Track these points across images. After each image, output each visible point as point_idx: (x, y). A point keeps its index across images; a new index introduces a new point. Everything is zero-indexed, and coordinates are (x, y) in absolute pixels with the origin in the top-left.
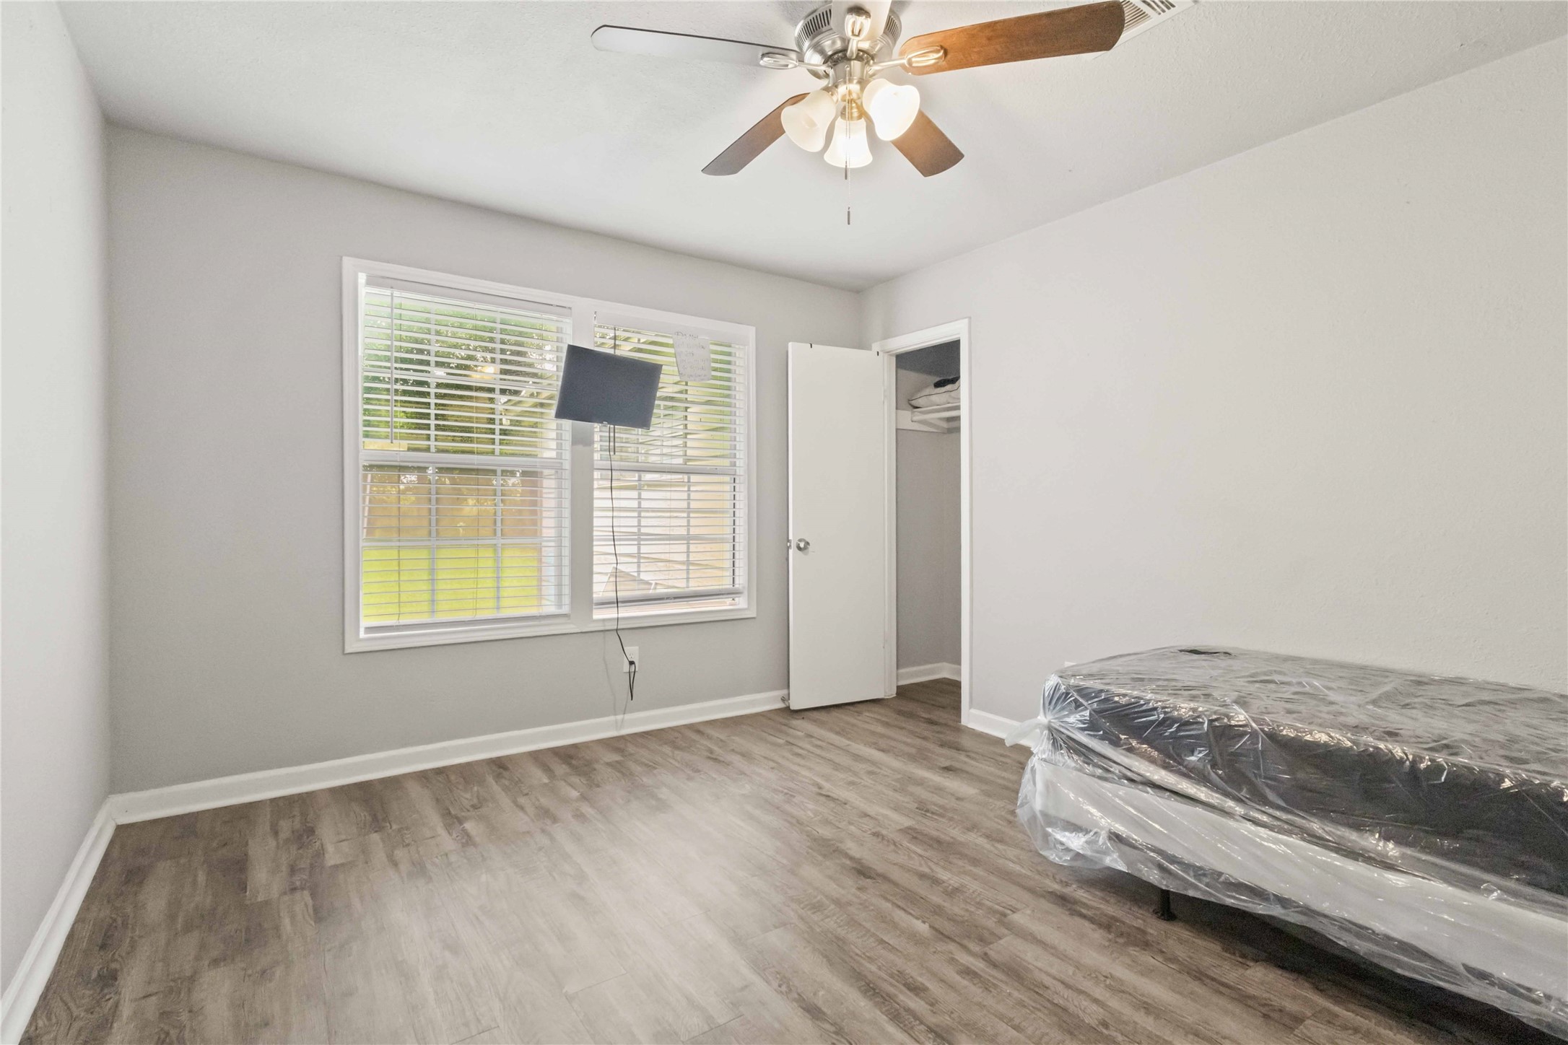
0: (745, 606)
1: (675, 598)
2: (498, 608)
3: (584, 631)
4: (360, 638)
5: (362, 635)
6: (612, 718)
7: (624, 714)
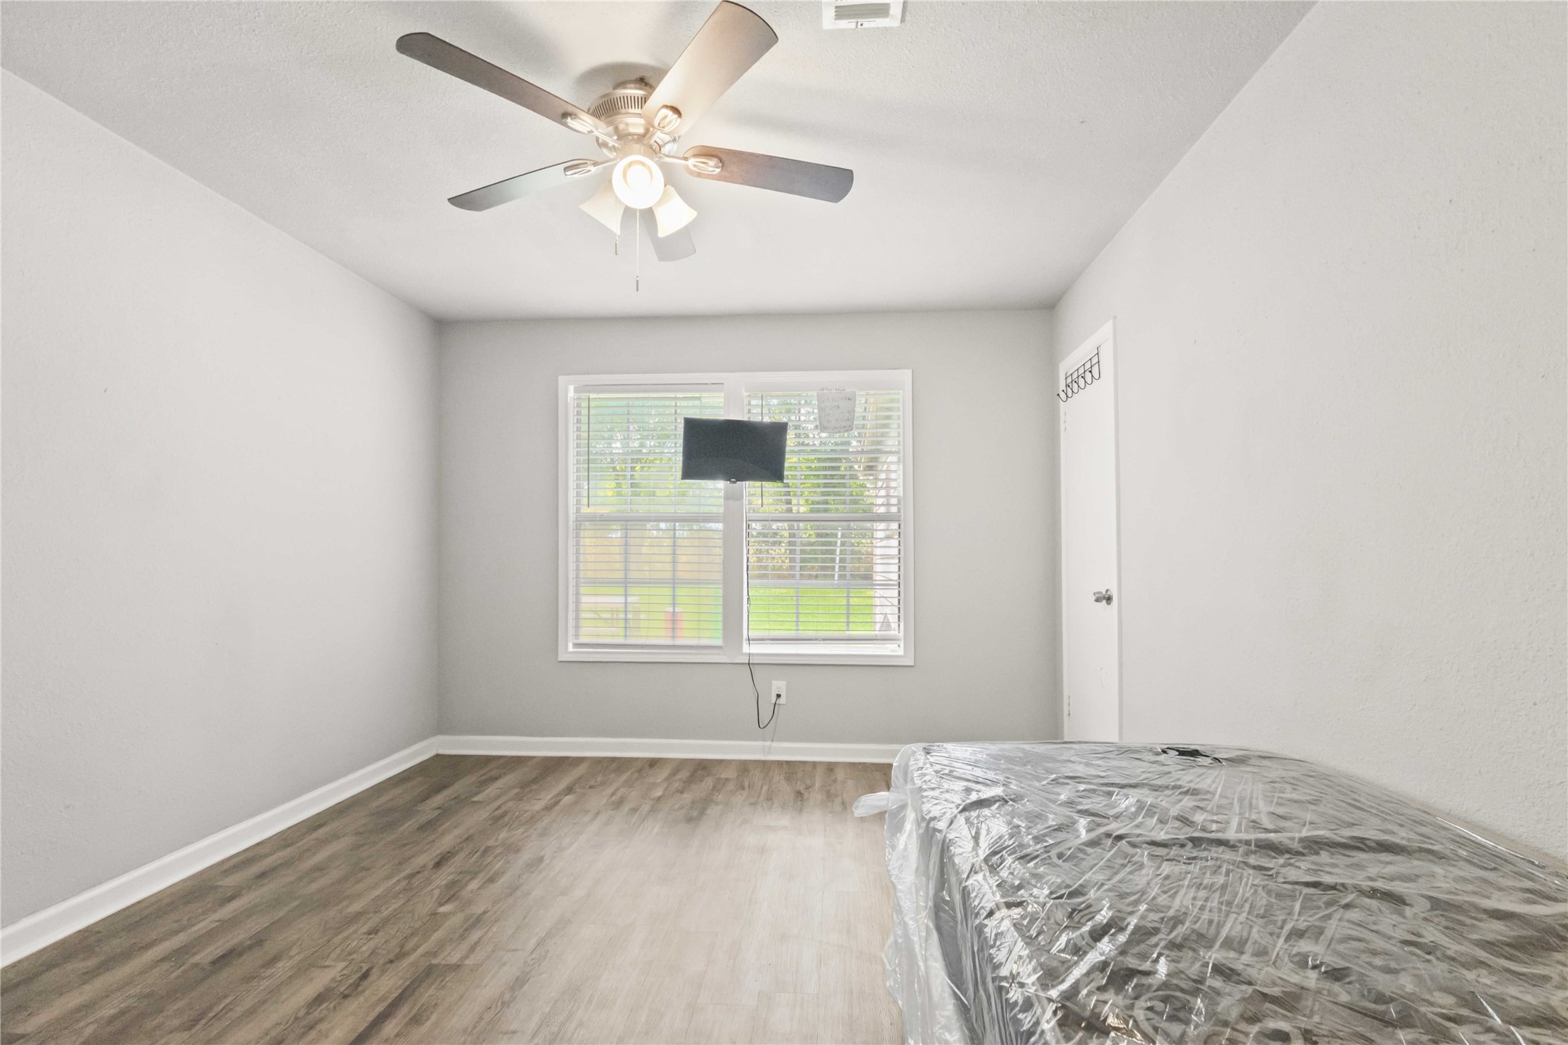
0: (901, 652)
1: (824, 640)
2: (673, 637)
3: (734, 662)
4: (569, 650)
5: (571, 648)
6: (760, 743)
7: (772, 741)
